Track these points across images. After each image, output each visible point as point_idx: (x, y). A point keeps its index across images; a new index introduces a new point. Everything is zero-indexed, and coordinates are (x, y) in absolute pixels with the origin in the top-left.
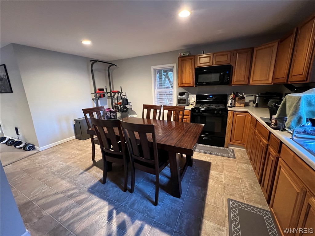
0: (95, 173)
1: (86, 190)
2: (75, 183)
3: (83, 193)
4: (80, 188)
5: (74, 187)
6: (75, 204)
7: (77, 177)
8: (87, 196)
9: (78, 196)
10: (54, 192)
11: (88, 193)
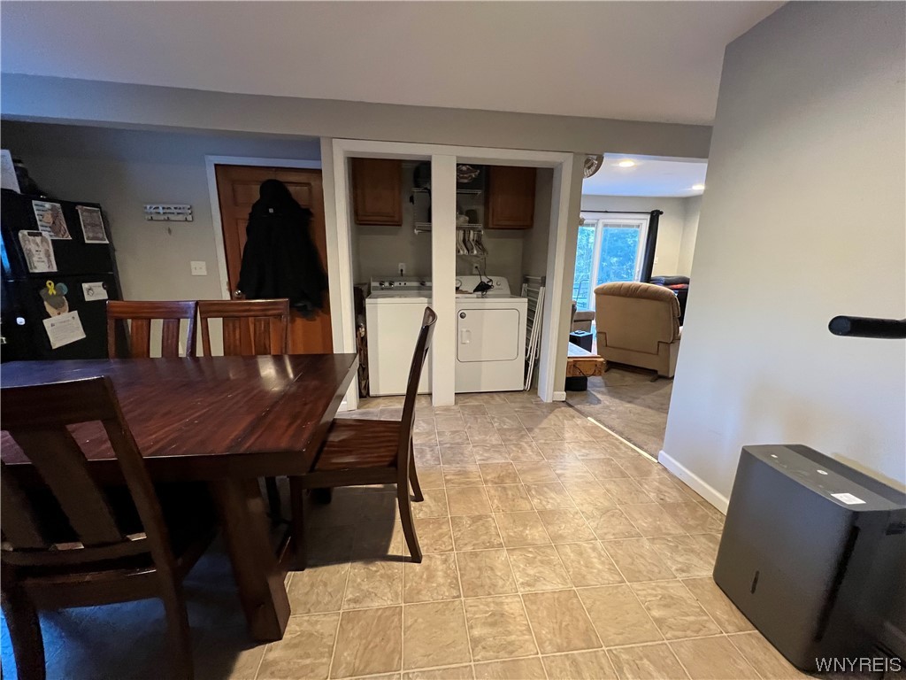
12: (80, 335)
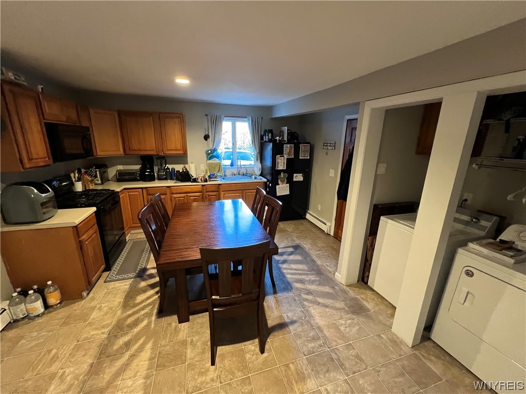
0: (275, 311)
1: (293, 290)
2: (304, 308)
3: (297, 289)
4: (299, 296)
5: (305, 303)
6: (306, 283)
7: (300, 318)
8: (295, 284)
9: (303, 289)
10: (327, 310)
11: (293, 286)
12: (288, 193)
